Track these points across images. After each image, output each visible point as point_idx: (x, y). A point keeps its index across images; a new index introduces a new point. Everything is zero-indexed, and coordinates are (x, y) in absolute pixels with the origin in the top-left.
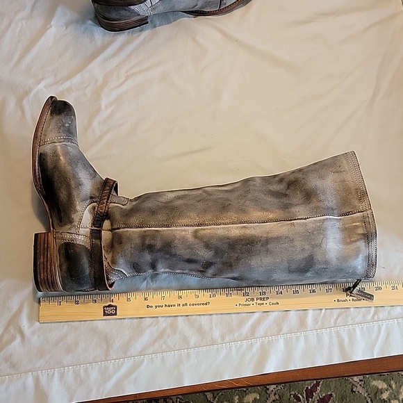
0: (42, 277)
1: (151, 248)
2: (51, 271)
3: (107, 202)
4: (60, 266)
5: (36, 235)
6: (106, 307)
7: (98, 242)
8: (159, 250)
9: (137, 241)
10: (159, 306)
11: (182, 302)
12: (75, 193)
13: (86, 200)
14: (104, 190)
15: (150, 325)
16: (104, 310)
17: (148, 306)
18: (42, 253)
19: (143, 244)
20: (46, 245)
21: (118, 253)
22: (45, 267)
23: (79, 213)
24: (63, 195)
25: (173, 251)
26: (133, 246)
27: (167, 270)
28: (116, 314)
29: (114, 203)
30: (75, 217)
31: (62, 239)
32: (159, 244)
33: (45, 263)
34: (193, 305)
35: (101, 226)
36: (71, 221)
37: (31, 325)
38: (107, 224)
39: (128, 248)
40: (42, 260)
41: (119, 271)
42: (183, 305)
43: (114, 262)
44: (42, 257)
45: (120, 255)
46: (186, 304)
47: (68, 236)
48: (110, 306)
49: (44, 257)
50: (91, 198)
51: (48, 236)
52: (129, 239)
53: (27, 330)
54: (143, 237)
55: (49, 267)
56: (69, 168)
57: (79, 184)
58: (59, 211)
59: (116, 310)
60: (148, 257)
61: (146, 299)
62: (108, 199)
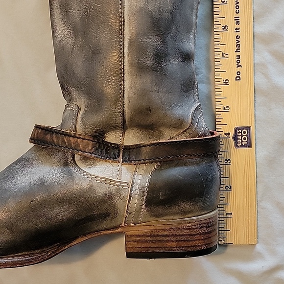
0: (201, 243)
1: (160, 57)
2: (191, 229)
3: (74, 137)
4: (184, 213)
5: (130, 255)
6: (236, 143)
7: (145, 150)
8: (164, 41)
9: (147, 80)
10: (238, 61)
11: (232, 26)
12: (58, 192)
13: (70, 172)
14: (52, 144)
15: (266, 75)
16: (242, 146)
17: (238, 78)
18: (161, 245)
19: (154, 69)
20: (148, 239)
21: (166, 115)
22: (185, 238)
23: (94, 184)
24: (61, 213)
25: (166, 15)
26: (154, 88)
27: (192, 37)
28: (249, 129)
29: (76, 125)
30: (101, 190)
31: (138, 211)
32: (153, 41)
33: (178, 238)
34: (237, 7)
35: (117, 147)
36: (109, 198)
37: (260, 256)
38: (112, 138)
39: (158, 97)
40: (173, 245)
41: (193, 116)
42: (238, 23)
43: (178, 124)
44: (168, 244)
45: (169, 112)
46: (237, 19)
47: (135, 201)
48: (235, 138)
49: (167, 241)
50: (66, 164)
51: (131, 236)
52: (143, 94)
53: (268, 263)
54: (140, 69)
55: (185, 232)
56: (11, 204)
57: (42, 184)
58: (90, 219)
59: (242, 128)
60: (173, 65)
61: (226, 82)
62: (70, 135)
